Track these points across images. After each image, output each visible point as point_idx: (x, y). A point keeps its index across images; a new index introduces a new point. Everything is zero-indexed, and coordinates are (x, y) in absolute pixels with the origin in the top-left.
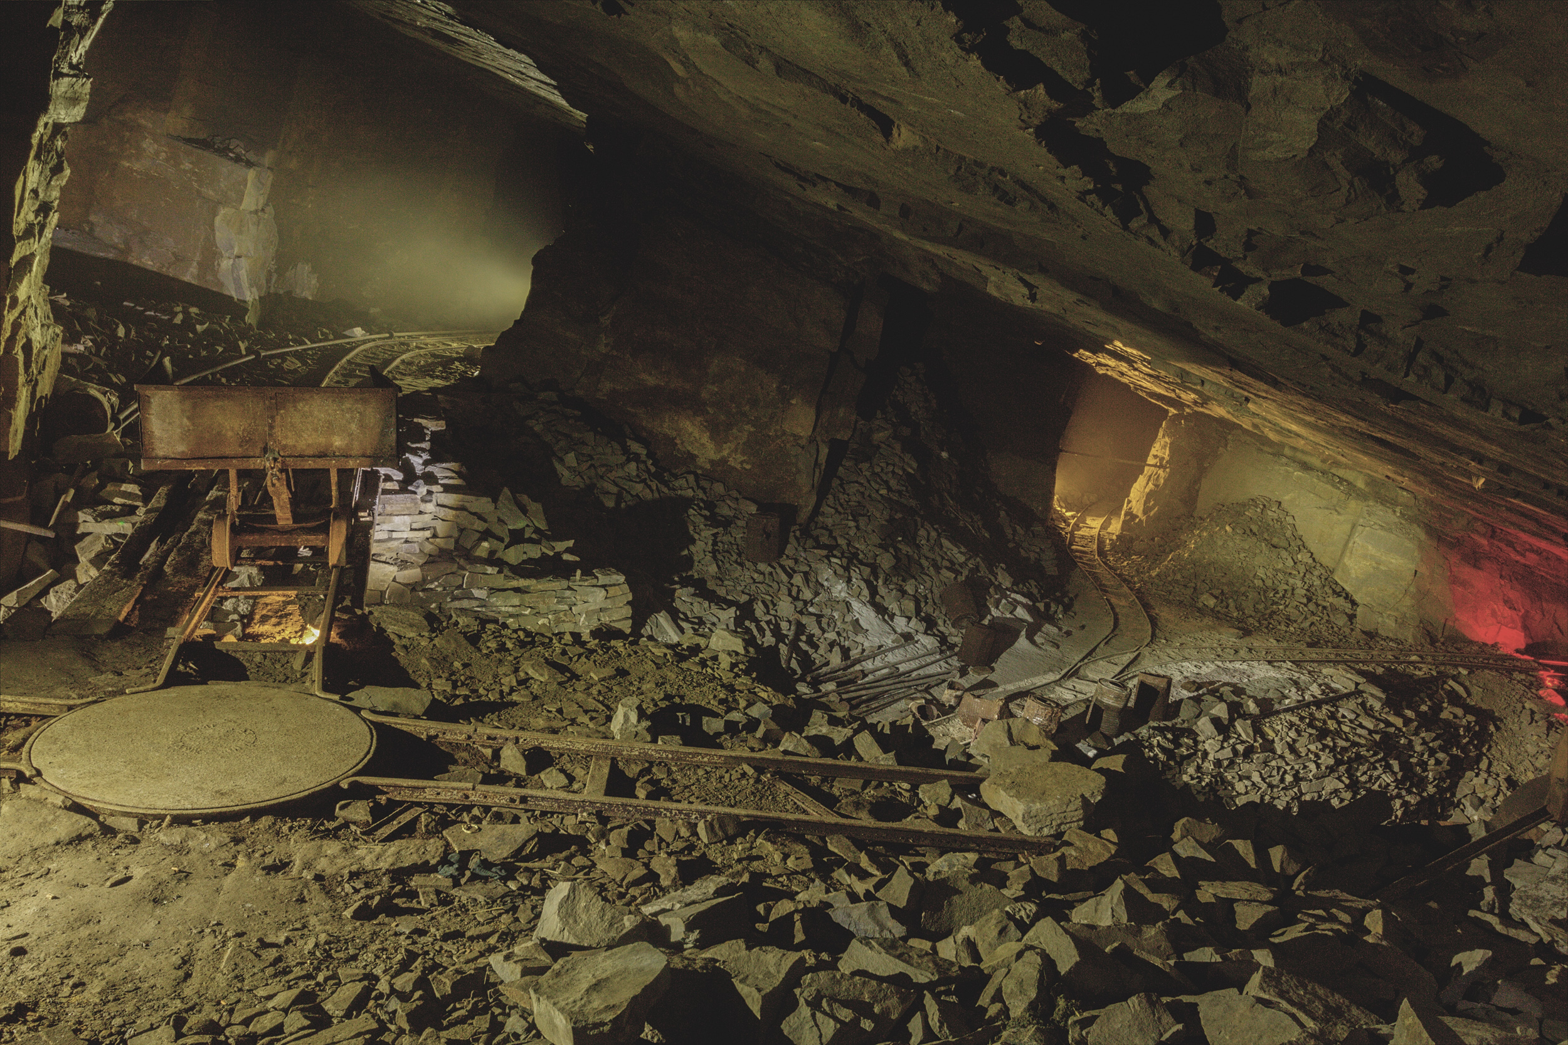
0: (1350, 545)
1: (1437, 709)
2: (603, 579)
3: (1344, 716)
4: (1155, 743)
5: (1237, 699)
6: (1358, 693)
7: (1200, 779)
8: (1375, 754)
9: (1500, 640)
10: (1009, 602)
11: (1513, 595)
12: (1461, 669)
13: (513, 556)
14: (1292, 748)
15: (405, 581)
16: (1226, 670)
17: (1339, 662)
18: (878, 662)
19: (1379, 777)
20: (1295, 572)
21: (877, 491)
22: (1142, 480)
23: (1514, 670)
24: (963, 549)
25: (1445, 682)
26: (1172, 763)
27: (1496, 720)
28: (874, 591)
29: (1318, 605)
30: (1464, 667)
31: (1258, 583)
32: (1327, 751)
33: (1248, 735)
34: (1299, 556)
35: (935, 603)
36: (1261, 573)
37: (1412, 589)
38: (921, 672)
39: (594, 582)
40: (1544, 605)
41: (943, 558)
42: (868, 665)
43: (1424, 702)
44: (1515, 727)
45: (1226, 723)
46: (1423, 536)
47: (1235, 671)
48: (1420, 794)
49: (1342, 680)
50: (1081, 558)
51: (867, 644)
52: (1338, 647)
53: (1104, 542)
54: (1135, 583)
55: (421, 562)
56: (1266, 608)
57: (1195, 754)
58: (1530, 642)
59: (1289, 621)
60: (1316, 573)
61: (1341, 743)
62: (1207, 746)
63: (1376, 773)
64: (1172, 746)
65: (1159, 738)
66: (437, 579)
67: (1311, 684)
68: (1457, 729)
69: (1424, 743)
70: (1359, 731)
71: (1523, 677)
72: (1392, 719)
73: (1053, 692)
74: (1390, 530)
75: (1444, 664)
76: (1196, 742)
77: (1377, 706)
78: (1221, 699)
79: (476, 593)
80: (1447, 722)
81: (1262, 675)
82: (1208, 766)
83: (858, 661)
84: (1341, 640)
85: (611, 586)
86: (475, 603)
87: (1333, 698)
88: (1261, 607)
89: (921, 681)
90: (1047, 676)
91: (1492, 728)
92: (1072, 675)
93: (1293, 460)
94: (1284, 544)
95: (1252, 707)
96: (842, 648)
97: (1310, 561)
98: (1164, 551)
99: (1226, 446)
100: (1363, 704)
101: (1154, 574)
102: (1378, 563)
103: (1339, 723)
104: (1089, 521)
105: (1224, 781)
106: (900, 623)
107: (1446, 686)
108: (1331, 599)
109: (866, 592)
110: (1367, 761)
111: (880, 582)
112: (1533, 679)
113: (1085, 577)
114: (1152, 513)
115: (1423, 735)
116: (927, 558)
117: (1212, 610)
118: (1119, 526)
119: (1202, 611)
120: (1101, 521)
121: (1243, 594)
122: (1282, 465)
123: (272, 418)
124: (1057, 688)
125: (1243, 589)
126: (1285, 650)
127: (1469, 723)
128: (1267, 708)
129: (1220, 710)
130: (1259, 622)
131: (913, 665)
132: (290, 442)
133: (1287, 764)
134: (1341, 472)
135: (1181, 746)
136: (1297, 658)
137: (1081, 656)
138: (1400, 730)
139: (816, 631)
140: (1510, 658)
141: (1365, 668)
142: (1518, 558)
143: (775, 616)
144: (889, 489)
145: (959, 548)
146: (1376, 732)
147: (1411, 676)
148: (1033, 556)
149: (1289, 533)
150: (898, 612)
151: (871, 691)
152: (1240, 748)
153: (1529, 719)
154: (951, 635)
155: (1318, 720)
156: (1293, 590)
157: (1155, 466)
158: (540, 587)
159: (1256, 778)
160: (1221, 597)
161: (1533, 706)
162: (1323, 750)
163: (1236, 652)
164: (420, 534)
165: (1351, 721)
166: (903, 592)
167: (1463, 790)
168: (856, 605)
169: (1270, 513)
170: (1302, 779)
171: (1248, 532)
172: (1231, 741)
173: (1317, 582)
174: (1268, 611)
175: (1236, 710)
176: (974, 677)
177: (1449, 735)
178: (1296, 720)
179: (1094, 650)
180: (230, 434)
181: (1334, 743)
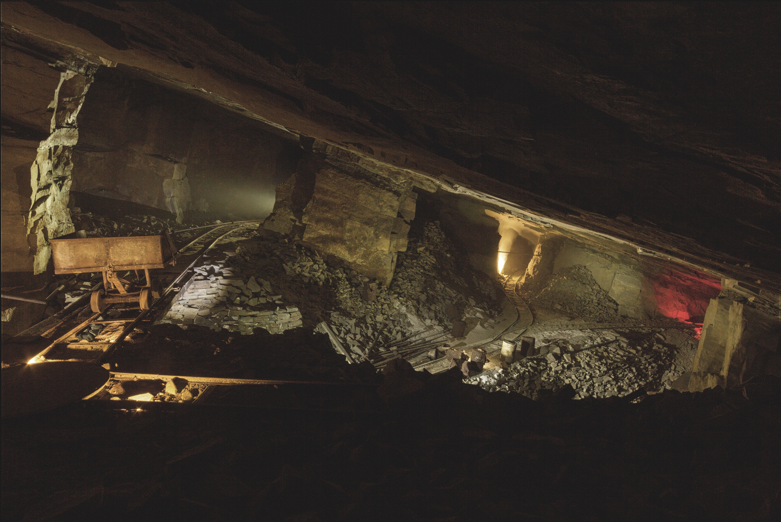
0: (614, 281)
1: (651, 346)
2: (289, 310)
3: (611, 350)
4: (529, 365)
5: (565, 345)
6: (617, 340)
7: (549, 379)
8: (625, 365)
9: (679, 316)
10: (474, 311)
11: (683, 298)
12: (661, 329)
13: (252, 302)
14: (588, 364)
15: (202, 315)
16: (562, 334)
17: (610, 329)
18: (417, 338)
19: (627, 375)
20: (593, 294)
21: (419, 271)
22: (532, 261)
23: (684, 328)
24: (455, 292)
25: (655, 334)
26: (536, 373)
27: (676, 349)
28: (418, 310)
29: (602, 306)
30: (663, 328)
31: (578, 298)
32: (603, 365)
33: (569, 360)
34: (594, 287)
35: (443, 313)
36: (579, 294)
37: (640, 298)
38: (435, 341)
39: (285, 311)
40: (697, 301)
41: (446, 295)
42: (413, 339)
43: (646, 343)
44: (685, 351)
45: (560, 355)
46: (642, 276)
47: (566, 334)
48: (645, 381)
49: (610, 336)
50: (508, 293)
51: (413, 331)
52: (610, 322)
53: (518, 286)
54: (529, 301)
55: (211, 307)
56: (581, 308)
57: (546, 368)
58: (692, 316)
59: (591, 313)
60: (601, 293)
61: (609, 361)
62: (551, 365)
63: (625, 373)
64: (536, 366)
65: (530, 363)
66: (216, 313)
67: (597, 338)
68: (660, 353)
69: (646, 360)
70: (617, 356)
71: (688, 330)
72: (631, 350)
73: (489, 346)
74: (629, 275)
75: (654, 327)
76: (547, 364)
77: (625, 345)
78: (558, 346)
79: (234, 318)
80: (655, 351)
81: (577, 335)
82: (552, 373)
83: (409, 338)
84: (612, 320)
85: (292, 312)
86: (233, 322)
87: (606, 343)
88: (579, 308)
89: (434, 344)
90: (487, 340)
91: (676, 352)
92: (497, 339)
93: (590, 249)
94: (588, 282)
95: (571, 348)
96: (402, 332)
97: (599, 289)
98: (541, 288)
99: (563, 246)
100: (619, 345)
101: (537, 297)
102: (625, 288)
103: (608, 353)
104: (514, 278)
105: (559, 379)
106: (428, 322)
107: (655, 336)
108: (607, 303)
109: (414, 310)
110: (622, 368)
111: (421, 306)
112: (692, 331)
113: (509, 300)
114: (536, 274)
115: (645, 356)
116: (440, 296)
117: (560, 310)
118: (524, 280)
119: (555, 311)
120: (518, 278)
121: (572, 303)
122: (585, 252)
123: (108, 250)
124: (491, 344)
125: (572, 301)
126: (588, 325)
127: (665, 350)
128: (578, 349)
129: (557, 350)
130: (579, 314)
131: (432, 338)
132: (117, 260)
133: (587, 371)
134: (608, 253)
135: (540, 365)
136: (593, 328)
137: (502, 331)
138: (635, 355)
139: (392, 327)
140: (683, 323)
141: (621, 330)
142: (683, 283)
143: (375, 321)
144: (425, 269)
145: (453, 291)
146: (625, 356)
147: (641, 333)
148: (486, 293)
149: (589, 278)
150: (427, 317)
151: (412, 349)
152: (566, 365)
153: (691, 348)
154: (449, 325)
155: (599, 352)
156: (592, 300)
157: (537, 255)
158: (261, 314)
159: (573, 377)
160: (563, 305)
161: (692, 342)
162: (601, 365)
163: (567, 326)
164: (211, 296)
165: (614, 352)
166: (430, 309)
167: (664, 378)
168: (409, 315)
169: (581, 271)
170: (594, 377)
171: (573, 279)
172: (562, 363)
173: (602, 297)
174: (582, 310)
175: (564, 350)
176: (457, 342)
177: (657, 356)
178: (589, 353)
179: (508, 328)
180: (91, 258)
181: (606, 361)
